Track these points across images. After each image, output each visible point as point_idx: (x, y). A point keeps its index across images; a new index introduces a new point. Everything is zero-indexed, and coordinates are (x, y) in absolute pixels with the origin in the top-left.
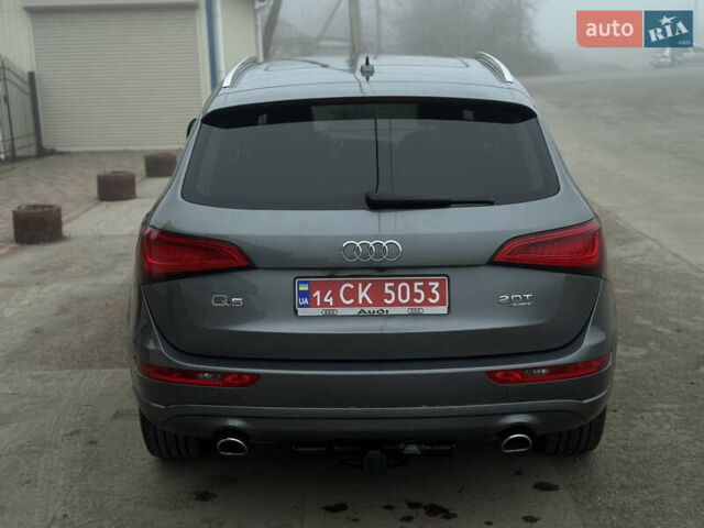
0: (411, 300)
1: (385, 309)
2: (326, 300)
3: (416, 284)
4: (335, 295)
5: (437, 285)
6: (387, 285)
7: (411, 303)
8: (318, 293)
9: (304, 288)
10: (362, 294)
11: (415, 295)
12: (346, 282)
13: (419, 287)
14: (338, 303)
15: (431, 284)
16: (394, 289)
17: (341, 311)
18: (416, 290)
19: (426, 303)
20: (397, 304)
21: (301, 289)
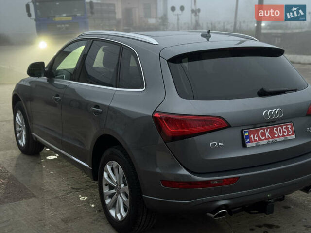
0: (283, 134)
1: (275, 139)
2: (255, 139)
3: (284, 127)
4: (258, 136)
5: (290, 126)
6: (275, 129)
7: (283, 136)
8: (252, 136)
9: (247, 134)
10: (267, 134)
11: (284, 132)
12: (261, 129)
13: (285, 128)
14: (260, 139)
15: (288, 126)
16: (277, 130)
17: (262, 143)
18: (284, 130)
19: (288, 135)
20: (279, 136)
21: (246, 135)
